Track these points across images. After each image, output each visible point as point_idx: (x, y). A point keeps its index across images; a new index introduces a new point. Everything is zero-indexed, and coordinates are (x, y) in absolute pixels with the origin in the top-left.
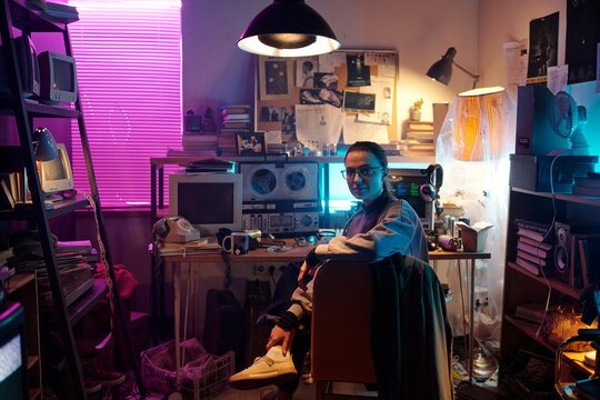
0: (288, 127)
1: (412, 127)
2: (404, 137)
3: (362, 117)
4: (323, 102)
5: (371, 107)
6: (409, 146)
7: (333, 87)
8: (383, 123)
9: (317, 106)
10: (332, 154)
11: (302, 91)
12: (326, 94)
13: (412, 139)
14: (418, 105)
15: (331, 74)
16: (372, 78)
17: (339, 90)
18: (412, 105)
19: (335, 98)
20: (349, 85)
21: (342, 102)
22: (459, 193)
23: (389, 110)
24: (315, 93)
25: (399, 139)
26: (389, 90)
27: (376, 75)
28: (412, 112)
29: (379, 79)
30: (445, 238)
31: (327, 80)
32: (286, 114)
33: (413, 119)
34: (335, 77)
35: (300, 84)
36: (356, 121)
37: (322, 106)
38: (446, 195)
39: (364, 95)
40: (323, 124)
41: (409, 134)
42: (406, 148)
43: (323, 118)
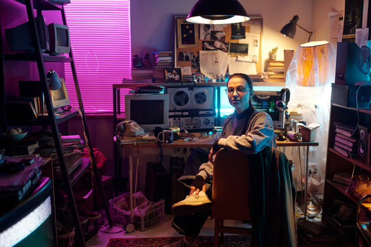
0: (195, 64)
1: (271, 64)
2: (266, 70)
3: (240, 58)
4: (217, 49)
5: (246, 52)
6: (269, 75)
7: (223, 40)
8: (253, 62)
9: (213, 51)
10: (222, 81)
11: (204, 42)
12: (218, 44)
13: (271, 71)
14: (275, 50)
15: (221, 32)
16: (246, 34)
17: (226, 41)
18: (270, 50)
19: (224, 46)
20: (233, 38)
21: (228, 49)
22: (299, 106)
23: (257, 54)
24: (212, 44)
25: (263, 71)
26: (257, 41)
27: (249, 32)
28: (271, 55)
29: (251, 34)
30: (291, 133)
31: (219, 35)
32: (194, 57)
33: (271, 59)
34: (224, 34)
35: (202, 38)
36: (237, 60)
37: (216, 51)
38: (292, 107)
39: (242, 45)
40: (216, 62)
41: (269, 68)
42: (267, 77)
43: (216, 59)
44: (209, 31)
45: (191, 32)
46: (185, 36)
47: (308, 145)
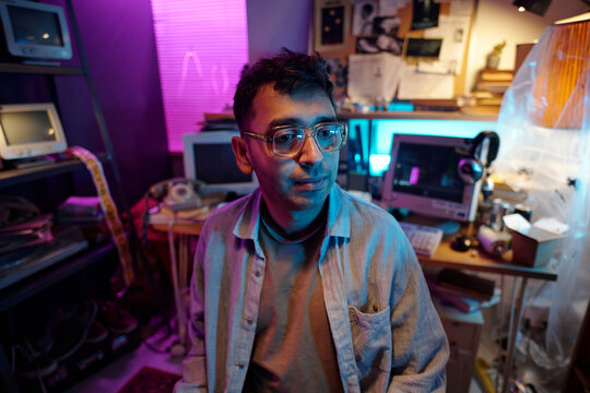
0: (341, 80)
1: (486, 76)
2: (474, 89)
3: (424, 66)
4: (381, 51)
5: (435, 54)
6: (479, 100)
7: (394, 34)
9: (373, 57)
10: (385, 109)
11: (358, 39)
12: (384, 41)
13: (484, 91)
14: (498, 49)
15: (392, 17)
16: (442, 18)
17: (401, 35)
18: (489, 48)
19: (395, 46)
20: (413, 29)
21: (401, 49)
22: (524, 171)
23: (459, 56)
24: (373, 41)
25: (467, 93)
26: (461, 32)
27: (447, 13)
28: (489, 59)
29: (451, 18)
30: (489, 234)
31: (387, 25)
32: (340, 66)
33: (489, 68)
34: (397, 21)
35: (357, 31)
36: (417, 72)
37: (378, 56)
39: (430, 41)
40: (379, 75)
41: (482, 86)
42: (473, 102)
43: (379, 69)
44: (371, 18)
45: (338, 21)
46: (327, 29)
47: (527, 276)
